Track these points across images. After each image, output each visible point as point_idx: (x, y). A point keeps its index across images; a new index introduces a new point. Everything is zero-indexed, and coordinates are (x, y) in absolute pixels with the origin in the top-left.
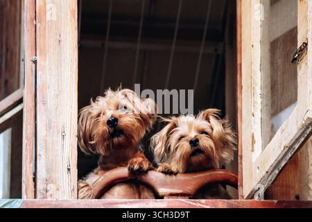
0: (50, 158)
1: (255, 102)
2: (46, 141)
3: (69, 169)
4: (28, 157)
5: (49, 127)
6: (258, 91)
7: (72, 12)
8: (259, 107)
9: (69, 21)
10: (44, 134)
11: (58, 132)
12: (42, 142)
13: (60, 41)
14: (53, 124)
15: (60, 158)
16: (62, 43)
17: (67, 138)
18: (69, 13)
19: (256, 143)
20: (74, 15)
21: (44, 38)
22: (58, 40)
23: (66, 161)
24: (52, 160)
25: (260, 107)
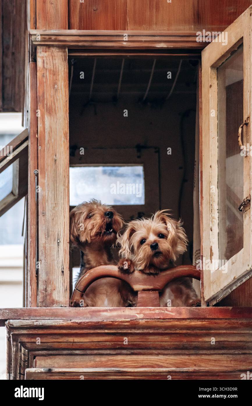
0: (49, 262)
1: (213, 218)
2: (46, 247)
3: (63, 272)
4: (32, 253)
5: (48, 235)
6: (216, 207)
7: (65, 134)
8: (216, 221)
9: (62, 142)
10: (44, 242)
11: (55, 240)
12: (42, 248)
13: (55, 160)
14: (50, 233)
15: (56, 262)
16: (57, 162)
17: (61, 244)
18: (63, 136)
19: (214, 255)
20: (66, 137)
21: (44, 158)
22: (54, 160)
23: (60, 265)
24: (50, 264)
25: (218, 222)
